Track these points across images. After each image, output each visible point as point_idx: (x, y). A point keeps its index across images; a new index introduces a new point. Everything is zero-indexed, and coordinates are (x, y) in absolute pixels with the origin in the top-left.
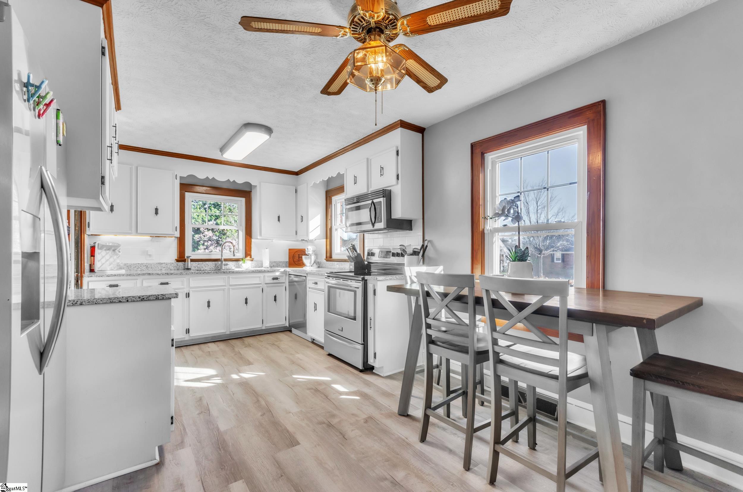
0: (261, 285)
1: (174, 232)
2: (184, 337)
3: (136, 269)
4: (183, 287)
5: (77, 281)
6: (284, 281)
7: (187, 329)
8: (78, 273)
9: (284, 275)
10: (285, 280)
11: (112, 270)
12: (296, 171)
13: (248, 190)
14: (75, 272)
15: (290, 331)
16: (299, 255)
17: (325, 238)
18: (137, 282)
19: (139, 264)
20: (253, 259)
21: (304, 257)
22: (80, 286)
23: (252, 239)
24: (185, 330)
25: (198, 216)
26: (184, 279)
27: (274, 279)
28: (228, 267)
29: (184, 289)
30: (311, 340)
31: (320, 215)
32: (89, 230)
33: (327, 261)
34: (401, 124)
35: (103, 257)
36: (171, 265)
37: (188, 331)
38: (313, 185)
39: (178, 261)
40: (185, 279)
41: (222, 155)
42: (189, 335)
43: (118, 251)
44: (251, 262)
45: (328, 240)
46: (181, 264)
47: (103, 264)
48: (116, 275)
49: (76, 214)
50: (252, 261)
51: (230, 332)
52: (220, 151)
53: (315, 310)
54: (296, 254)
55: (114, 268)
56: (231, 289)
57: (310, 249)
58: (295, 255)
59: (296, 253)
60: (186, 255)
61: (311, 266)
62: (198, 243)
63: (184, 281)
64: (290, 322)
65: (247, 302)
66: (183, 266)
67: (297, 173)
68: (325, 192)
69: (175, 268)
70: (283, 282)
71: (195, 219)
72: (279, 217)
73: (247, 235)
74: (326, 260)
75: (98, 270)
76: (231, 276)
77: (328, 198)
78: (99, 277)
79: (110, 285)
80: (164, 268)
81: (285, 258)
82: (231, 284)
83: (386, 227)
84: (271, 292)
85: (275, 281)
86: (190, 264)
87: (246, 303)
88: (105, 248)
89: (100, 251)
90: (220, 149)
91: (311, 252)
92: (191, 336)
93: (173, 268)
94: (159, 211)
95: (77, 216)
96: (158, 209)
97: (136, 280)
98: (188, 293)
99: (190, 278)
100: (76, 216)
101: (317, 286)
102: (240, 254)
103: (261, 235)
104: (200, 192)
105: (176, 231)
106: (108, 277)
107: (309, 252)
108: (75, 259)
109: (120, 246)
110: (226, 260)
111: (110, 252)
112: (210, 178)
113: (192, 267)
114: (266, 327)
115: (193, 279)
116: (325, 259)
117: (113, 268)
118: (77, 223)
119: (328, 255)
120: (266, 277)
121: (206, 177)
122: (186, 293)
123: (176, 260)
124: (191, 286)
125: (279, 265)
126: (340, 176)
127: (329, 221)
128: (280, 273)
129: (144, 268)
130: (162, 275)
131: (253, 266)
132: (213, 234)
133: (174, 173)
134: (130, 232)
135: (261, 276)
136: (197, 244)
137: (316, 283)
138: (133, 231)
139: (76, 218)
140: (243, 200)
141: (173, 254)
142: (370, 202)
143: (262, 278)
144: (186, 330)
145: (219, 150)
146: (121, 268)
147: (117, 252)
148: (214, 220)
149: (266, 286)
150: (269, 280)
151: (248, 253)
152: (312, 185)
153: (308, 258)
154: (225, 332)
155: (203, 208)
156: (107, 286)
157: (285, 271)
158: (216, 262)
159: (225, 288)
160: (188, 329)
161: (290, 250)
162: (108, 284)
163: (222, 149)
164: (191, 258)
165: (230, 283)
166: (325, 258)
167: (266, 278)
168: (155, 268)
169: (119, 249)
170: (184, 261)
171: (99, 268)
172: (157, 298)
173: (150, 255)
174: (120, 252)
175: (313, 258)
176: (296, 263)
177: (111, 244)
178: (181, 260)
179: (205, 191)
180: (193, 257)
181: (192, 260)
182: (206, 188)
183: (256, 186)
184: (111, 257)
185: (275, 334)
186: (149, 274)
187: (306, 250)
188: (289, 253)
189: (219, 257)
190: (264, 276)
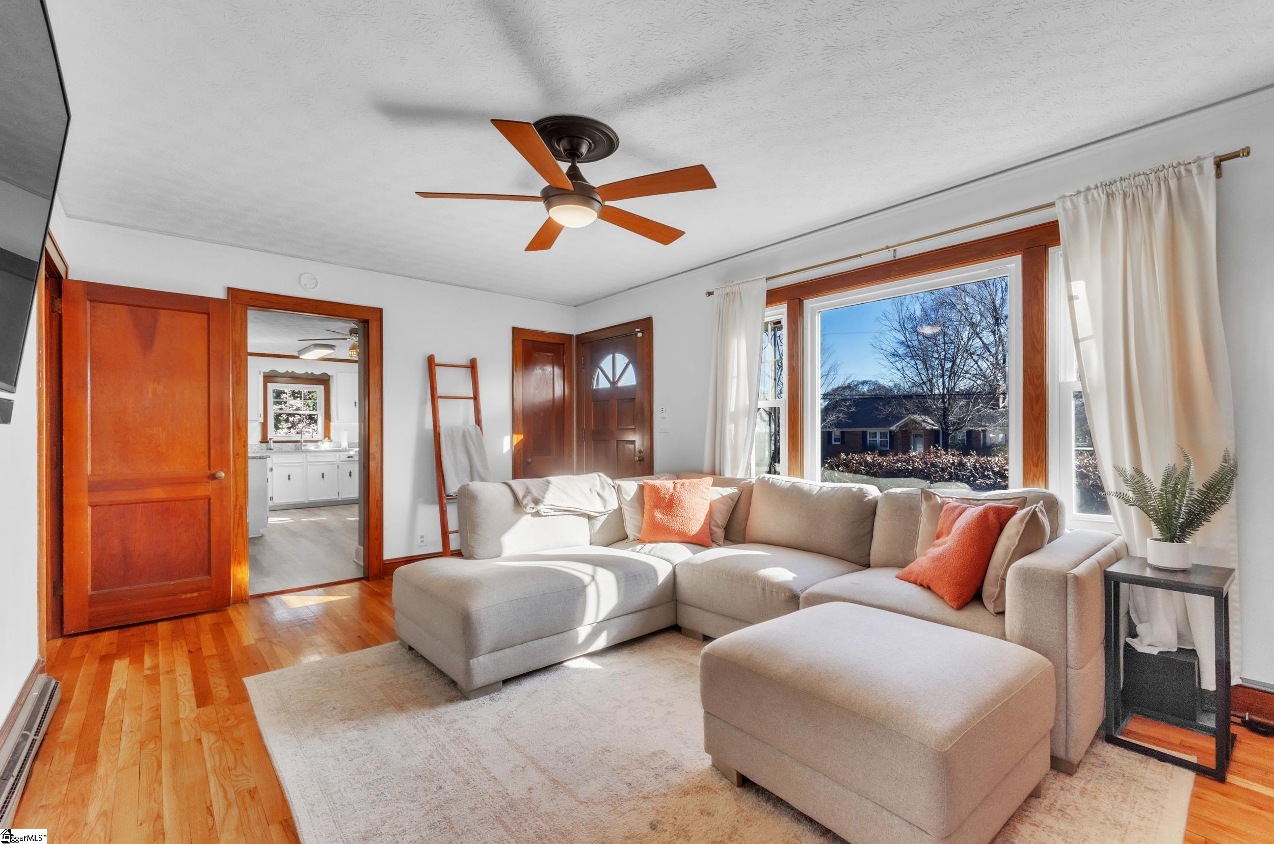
0: (338, 462)
7: (270, 497)
13: (325, 378)
20: (332, 440)
23: (331, 422)
27: (348, 457)
28: (307, 447)
36: (256, 446)
37: (271, 499)
39: (261, 442)
44: (329, 442)
46: (264, 445)
50: (331, 442)
56: (309, 465)
60: (269, 437)
65: (324, 476)
70: (357, 460)
72: (355, 403)
73: (326, 419)
76: (309, 454)
81: (357, 441)
84: (346, 468)
85: (350, 459)
86: (272, 445)
92: (274, 503)
98: (272, 468)
102: (319, 436)
103: (338, 418)
104: (280, 382)
105: (260, 419)
110: (305, 441)
112: (290, 371)
113: (274, 447)
114: (342, 498)
115: (275, 457)
121: (285, 370)
124: (274, 463)
128: (354, 452)
131: (330, 446)
140: (322, 387)
143: (338, 457)
149: (342, 463)
150: (343, 458)
151: (327, 434)
154: (305, 501)
158: (296, 444)
159: (304, 465)
164: (273, 440)
165: (307, 460)
167: (341, 456)
170: (267, 442)
172: (260, 458)
178: (264, 441)
179: (284, 381)
181: (275, 442)
182: (286, 379)
183: (333, 376)
190: (340, 455)
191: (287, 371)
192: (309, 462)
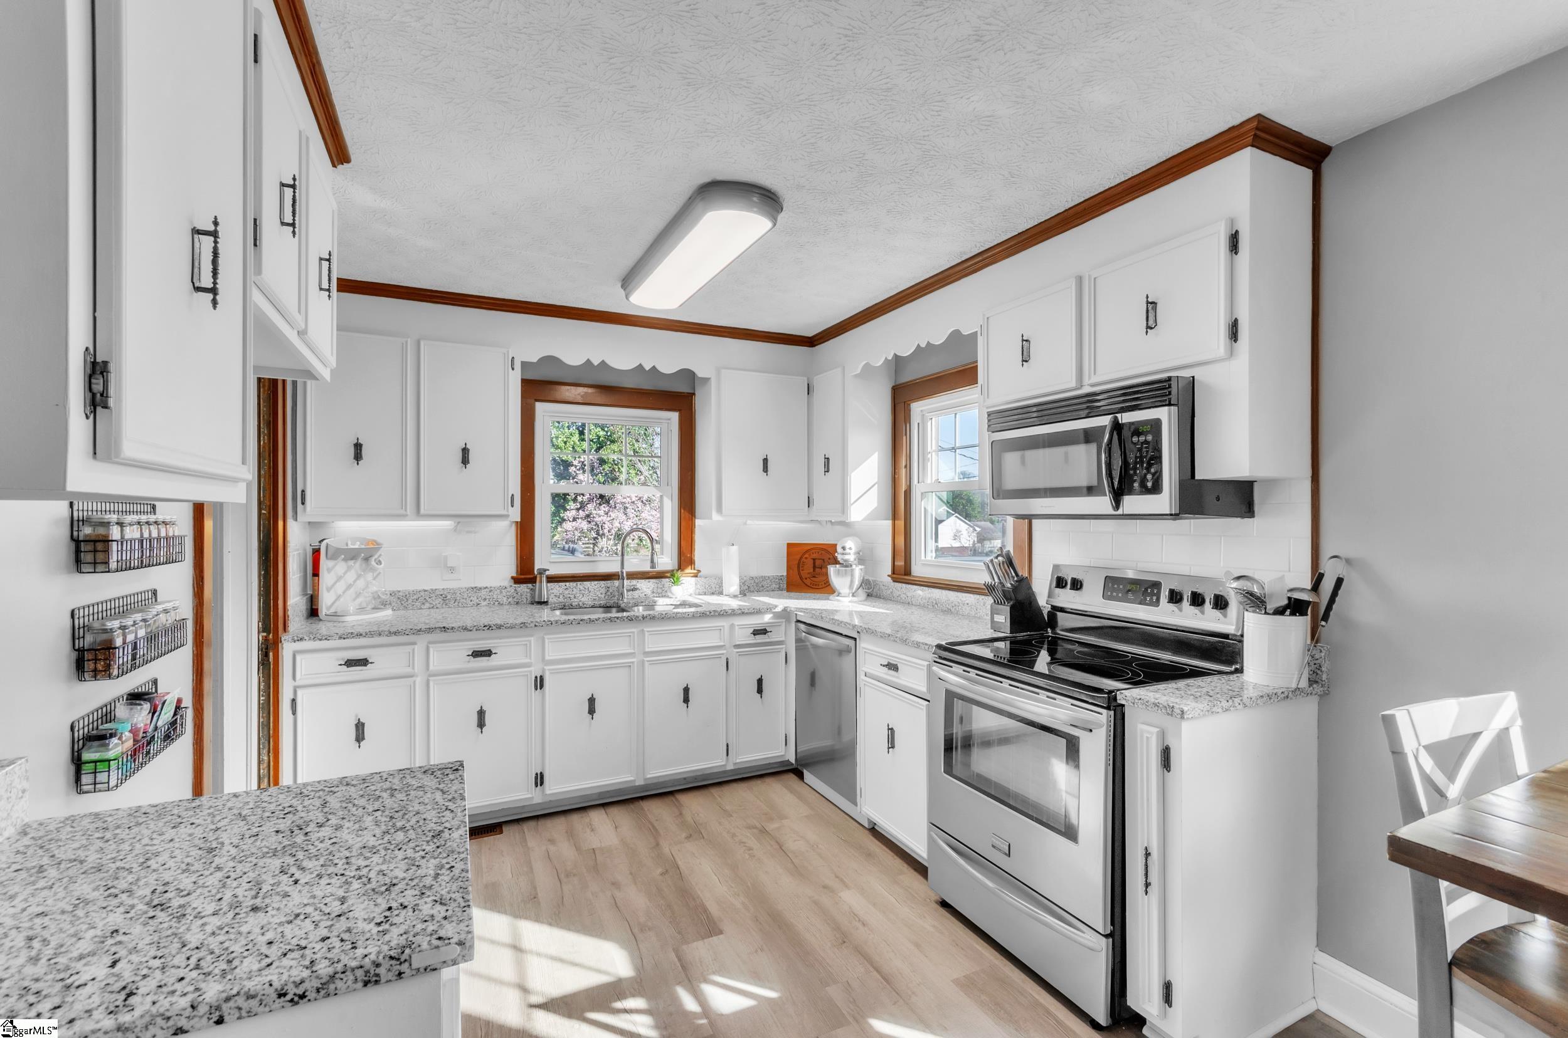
0: (725, 652)
1: (508, 511)
2: (530, 796)
3: (418, 604)
4: (529, 661)
5: (266, 655)
6: (783, 639)
7: (537, 774)
8: (269, 633)
9: (782, 622)
10: (787, 636)
11: (361, 610)
12: (810, 335)
13: (684, 389)
14: (261, 630)
15: (800, 776)
16: (814, 560)
17: (890, 516)
18: (414, 650)
19: (425, 591)
20: (699, 571)
21: (832, 570)
22: (272, 667)
23: (696, 520)
24: (534, 776)
25: (565, 443)
26: (530, 638)
27: (756, 633)
29: (529, 667)
30: (869, 825)
31: (877, 453)
32: (305, 510)
33: (894, 581)
34: (1258, 132)
35: (339, 579)
36: (501, 592)
37: (540, 780)
38: (861, 371)
39: (517, 581)
40: (532, 638)
41: (627, 297)
42: (543, 791)
43: (375, 560)
44: (694, 579)
45: (901, 523)
46: (524, 588)
47: (339, 597)
48: (361, 635)
49: (262, 472)
50: (697, 576)
51: (646, 779)
52: (622, 287)
53: (889, 748)
54: (806, 558)
55: (367, 605)
56: (647, 664)
57: (849, 548)
58: (805, 560)
59: (806, 556)
60: (538, 566)
61: (853, 596)
62: (565, 497)
63: (530, 644)
64: (798, 751)
65: (688, 697)
66: (529, 594)
67: (811, 342)
68: (890, 389)
69: (509, 600)
70: (781, 639)
71: (560, 448)
72: (765, 461)
73: (684, 509)
74: (892, 578)
75: (328, 613)
76: (648, 628)
77: (900, 407)
78: (320, 640)
79: (348, 660)
80: (485, 599)
81: (779, 569)
82: (647, 650)
83: (1178, 512)
84: (748, 668)
85: (760, 639)
86: (546, 590)
87: (686, 700)
88: (343, 556)
89: (330, 563)
90: (624, 280)
91: (851, 558)
92: (548, 792)
93: (505, 599)
94: (472, 456)
95: (265, 480)
96: (468, 450)
97: (413, 647)
98: (541, 676)
99: (546, 637)
100: (262, 480)
101: (898, 677)
102: (666, 560)
103: (719, 509)
104: (571, 399)
105: (512, 506)
106: (342, 640)
107: (846, 557)
108: (259, 594)
109: (380, 548)
110: (632, 576)
111: (358, 565)
112: (596, 363)
113: (551, 597)
114: (736, 764)
115: (551, 639)
116: (888, 576)
117: (364, 605)
118: (264, 496)
119: (900, 563)
120: (737, 627)
121: (585, 360)
122: (536, 677)
123: (513, 578)
124: (547, 658)
125: (763, 586)
126: (962, 342)
127: (904, 470)
128: (771, 615)
129: (437, 602)
130: (477, 630)
131: (698, 591)
132: (594, 480)
133: (508, 352)
134: (402, 512)
135: (723, 626)
136: (564, 499)
137: (892, 667)
138: (408, 510)
139: (262, 485)
140: (674, 417)
141: (505, 565)
142: (1105, 421)
143: (726, 631)
144: (536, 778)
145: (619, 285)
146: (384, 604)
147: (373, 563)
148: (596, 451)
149: (738, 652)
150: (743, 636)
151: (685, 559)
152: (858, 371)
153: (846, 573)
154: (634, 781)
155: (574, 428)
156: (341, 665)
157: (785, 610)
158: (608, 583)
159: (633, 662)
160: (541, 773)
161: (789, 545)
162: (343, 659)
163: (629, 280)
164: (547, 573)
165: (644, 648)
166: (890, 574)
167: (738, 632)
168: (464, 601)
169: (378, 554)
170: (533, 581)
171: (328, 608)
173: (452, 570)
174: (380, 563)
175: (858, 570)
176: (808, 582)
177: (358, 543)
178: (525, 578)
179: (582, 396)
180: (553, 571)
181: (552, 579)
182: (585, 390)
183: (706, 380)
184: (359, 577)
185: (759, 782)
186: (444, 628)
187: (839, 549)
188: (789, 554)
189: (613, 567)
190: (732, 626)
191: (588, 362)
192: (647, 654)
